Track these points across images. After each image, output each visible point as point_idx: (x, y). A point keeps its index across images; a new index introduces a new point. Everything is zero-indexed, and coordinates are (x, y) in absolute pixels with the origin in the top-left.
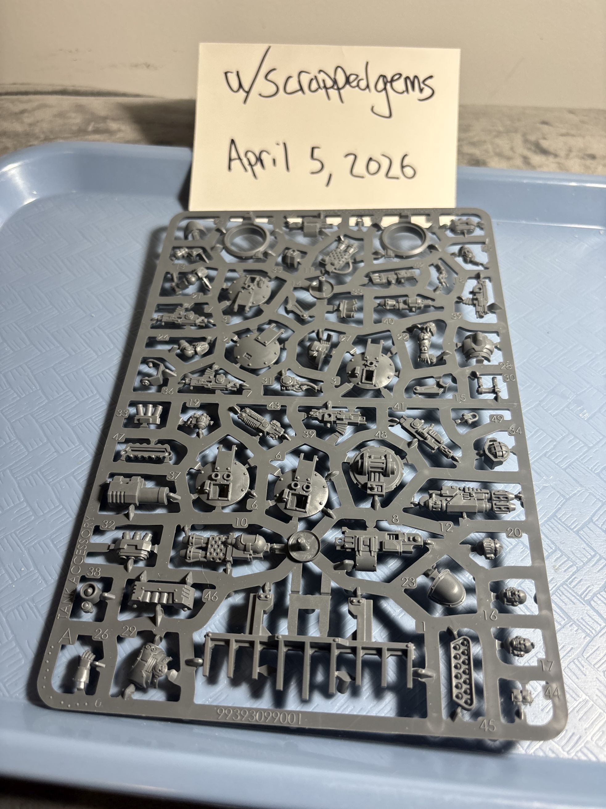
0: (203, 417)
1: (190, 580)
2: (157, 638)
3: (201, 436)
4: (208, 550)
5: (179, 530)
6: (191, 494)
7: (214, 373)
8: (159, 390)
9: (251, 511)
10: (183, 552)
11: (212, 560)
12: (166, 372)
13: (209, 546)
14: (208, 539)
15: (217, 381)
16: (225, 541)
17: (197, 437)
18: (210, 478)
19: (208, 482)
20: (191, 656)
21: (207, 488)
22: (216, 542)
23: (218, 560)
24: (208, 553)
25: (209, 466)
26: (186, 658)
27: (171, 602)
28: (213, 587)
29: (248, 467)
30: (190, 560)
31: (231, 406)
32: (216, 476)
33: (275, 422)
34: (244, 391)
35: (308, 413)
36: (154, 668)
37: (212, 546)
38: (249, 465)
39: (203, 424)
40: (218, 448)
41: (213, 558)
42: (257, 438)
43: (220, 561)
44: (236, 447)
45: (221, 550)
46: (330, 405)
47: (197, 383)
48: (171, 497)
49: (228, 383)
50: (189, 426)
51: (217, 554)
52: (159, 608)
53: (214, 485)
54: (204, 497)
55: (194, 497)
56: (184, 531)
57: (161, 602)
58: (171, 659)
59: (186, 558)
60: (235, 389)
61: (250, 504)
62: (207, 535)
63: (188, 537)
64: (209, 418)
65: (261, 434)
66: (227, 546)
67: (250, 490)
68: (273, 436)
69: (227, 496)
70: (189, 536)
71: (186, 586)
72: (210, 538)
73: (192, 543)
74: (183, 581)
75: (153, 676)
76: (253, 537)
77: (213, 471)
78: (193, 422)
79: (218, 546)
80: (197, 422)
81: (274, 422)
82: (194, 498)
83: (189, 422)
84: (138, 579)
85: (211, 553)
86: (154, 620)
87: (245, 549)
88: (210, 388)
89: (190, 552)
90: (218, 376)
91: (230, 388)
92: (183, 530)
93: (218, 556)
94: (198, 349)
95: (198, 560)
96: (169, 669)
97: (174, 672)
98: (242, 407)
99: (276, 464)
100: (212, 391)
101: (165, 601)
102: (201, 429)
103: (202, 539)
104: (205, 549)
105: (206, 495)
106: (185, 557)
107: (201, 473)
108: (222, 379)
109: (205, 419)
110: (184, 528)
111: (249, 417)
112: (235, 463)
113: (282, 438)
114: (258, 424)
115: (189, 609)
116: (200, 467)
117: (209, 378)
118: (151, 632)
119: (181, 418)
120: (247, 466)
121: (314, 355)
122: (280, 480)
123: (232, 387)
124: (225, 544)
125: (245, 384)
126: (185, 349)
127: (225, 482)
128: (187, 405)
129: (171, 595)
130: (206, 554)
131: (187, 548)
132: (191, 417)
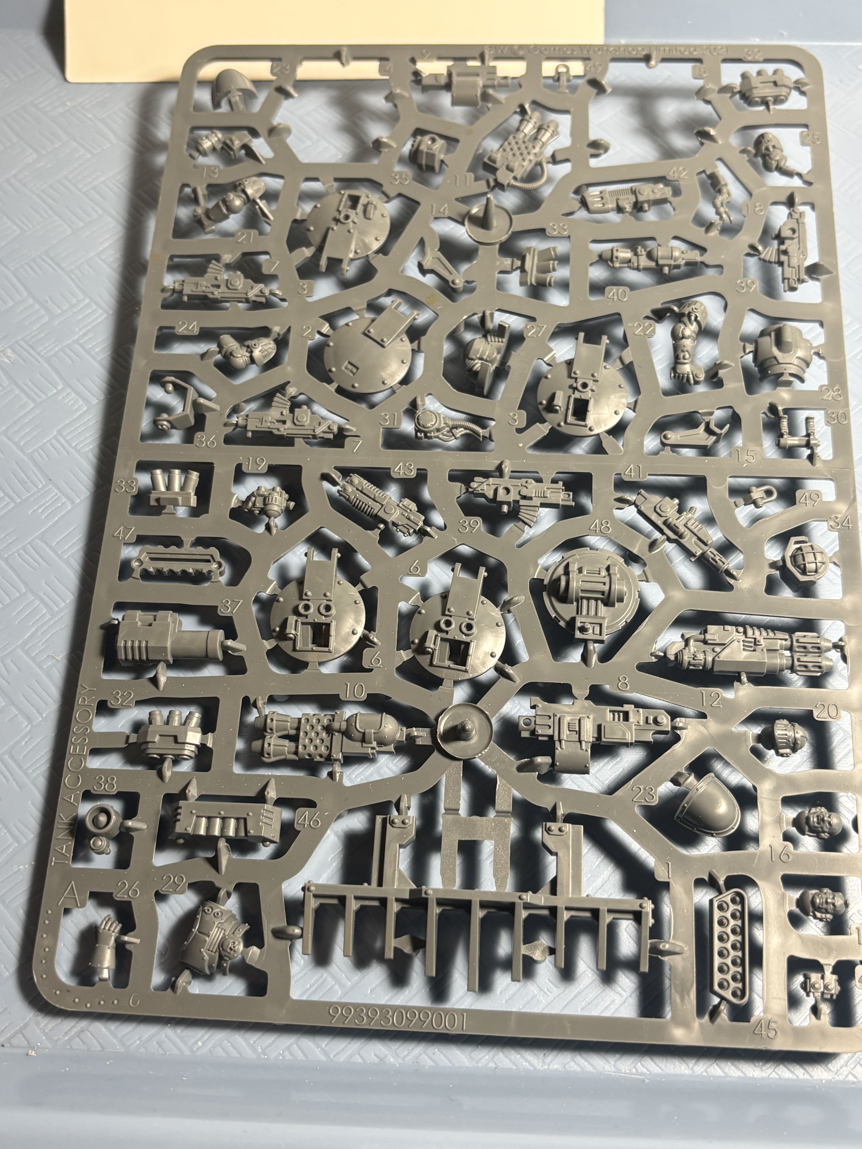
0: (276, 495)
1: (272, 794)
2: (222, 893)
3: (274, 531)
4: (301, 741)
5: (247, 704)
6: (264, 641)
7: (289, 403)
8: (188, 439)
9: (370, 670)
10: (256, 745)
11: (307, 757)
12: (200, 405)
13: (302, 734)
14: (300, 720)
15: (295, 421)
16: (328, 726)
17: (267, 532)
18: (296, 612)
19: (292, 619)
20: (281, 923)
21: (291, 631)
22: (313, 727)
23: (318, 758)
24: (300, 747)
25: (292, 587)
26: (272, 926)
27: (242, 834)
28: (311, 804)
29: (362, 588)
30: (270, 758)
31: (325, 471)
32: (307, 607)
33: (407, 502)
34: (347, 441)
35: (468, 486)
36: (222, 945)
37: (306, 733)
38: (363, 585)
39: (276, 508)
40: (306, 555)
41: (309, 755)
42: (375, 534)
43: (322, 760)
44: (339, 552)
45: (323, 740)
46: (507, 469)
47: (259, 425)
48: (229, 648)
49: (317, 426)
50: (251, 511)
51: (316, 747)
52: (222, 844)
53: (303, 624)
54: (286, 646)
55: (269, 644)
56: (256, 707)
57: (226, 834)
58: (247, 927)
59: (264, 756)
60: (331, 436)
61: (368, 657)
62: (296, 712)
63: (263, 720)
64: (287, 496)
65: (382, 526)
66: (332, 734)
67: (367, 632)
68: (405, 530)
69: (327, 645)
70: (266, 716)
71: (266, 806)
72: (303, 721)
73: (271, 729)
74: (260, 798)
75: (221, 958)
76: (377, 717)
77: (301, 599)
78: (258, 505)
79: (318, 734)
80: (265, 504)
81: (405, 503)
82: (269, 648)
83: (250, 504)
84: (183, 795)
85: (305, 747)
86: (214, 863)
87: (364, 739)
88: (283, 435)
89: (269, 744)
90: (297, 410)
91: (322, 435)
92: (255, 705)
93: (318, 752)
94: (257, 353)
95: (283, 757)
96: (247, 945)
97: (254, 950)
98: (346, 472)
99: (411, 582)
100: (287, 441)
101: (231, 833)
102: (272, 518)
103: (288, 721)
104: (294, 739)
105: (292, 642)
106: (262, 753)
107: (278, 601)
108: (303, 415)
109: (278, 497)
110: (255, 702)
111: (359, 495)
112: (338, 583)
113: (422, 533)
114: (376, 507)
115: (272, 842)
116: (274, 589)
117: (282, 414)
118: (211, 884)
119: (234, 494)
120: (360, 587)
121: (475, 368)
122: (420, 613)
123: (324, 432)
124: (329, 729)
125: (348, 427)
126: (231, 354)
127: (323, 620)
128: (244, 469)
129: (242, 821)
130: (297, 747)
131: (264, 737)
132: (252, 495)
